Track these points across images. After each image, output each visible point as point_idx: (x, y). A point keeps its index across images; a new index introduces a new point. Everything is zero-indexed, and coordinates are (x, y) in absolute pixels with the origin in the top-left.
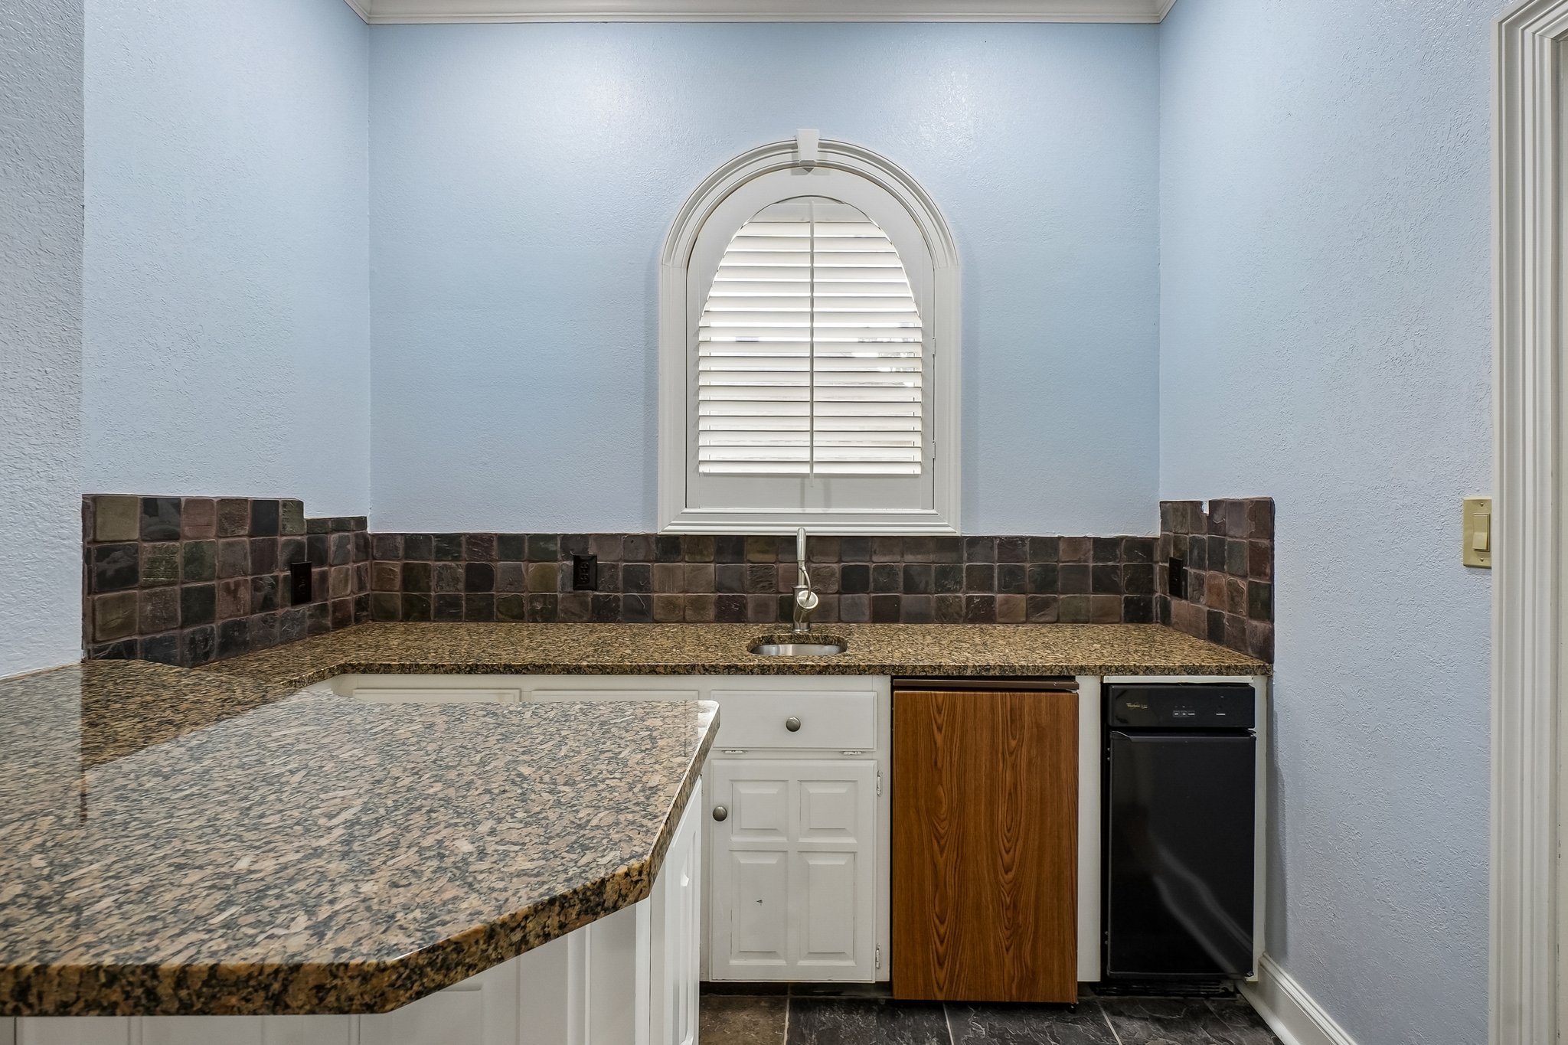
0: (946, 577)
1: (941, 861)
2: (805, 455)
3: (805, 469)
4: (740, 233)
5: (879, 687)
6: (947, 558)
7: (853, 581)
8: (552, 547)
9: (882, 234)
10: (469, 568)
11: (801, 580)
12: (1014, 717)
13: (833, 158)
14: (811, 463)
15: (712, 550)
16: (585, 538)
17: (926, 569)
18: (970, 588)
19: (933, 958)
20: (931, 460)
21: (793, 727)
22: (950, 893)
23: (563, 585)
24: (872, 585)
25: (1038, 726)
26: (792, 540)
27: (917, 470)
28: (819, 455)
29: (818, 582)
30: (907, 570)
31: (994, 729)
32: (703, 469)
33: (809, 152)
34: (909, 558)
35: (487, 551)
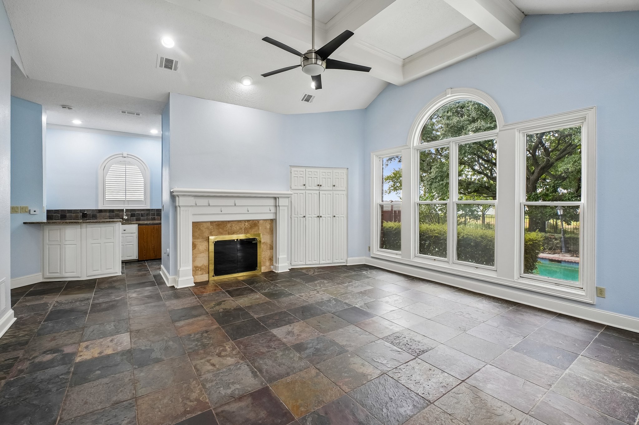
0: (148, 215)
1: (145, 244)
2: (125, 198)
3: (125, 200)
4: (113, 166)
5: (137, 225)
6: (148, 212)
7: (133, 215)
8: (78, 211)
9: (138, 167)
10: (61, 215)
11: (124, 215)
12: (154, 228)
13: (129, 156)
14: (126, 199)
15: (108, 211)
16: (84, 210)
17: (145, 213)
18: (152, 216)
19: (144, 255)
20: (145, 198)
21: (125, 230)
22: (146, 248)
23: (80, 217)
24: (136, 216)
25: (157, 228)
26: (123, 210)
27: (143, 200)
28: (127, 198)
29: (127, 215)
30: (141, 214)
31: (151, 229)
32: (106, 200)
33: (125, 155)
34: (142, 212)
35: (65, 212)
